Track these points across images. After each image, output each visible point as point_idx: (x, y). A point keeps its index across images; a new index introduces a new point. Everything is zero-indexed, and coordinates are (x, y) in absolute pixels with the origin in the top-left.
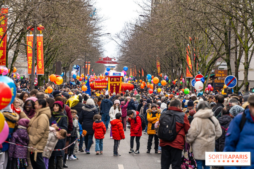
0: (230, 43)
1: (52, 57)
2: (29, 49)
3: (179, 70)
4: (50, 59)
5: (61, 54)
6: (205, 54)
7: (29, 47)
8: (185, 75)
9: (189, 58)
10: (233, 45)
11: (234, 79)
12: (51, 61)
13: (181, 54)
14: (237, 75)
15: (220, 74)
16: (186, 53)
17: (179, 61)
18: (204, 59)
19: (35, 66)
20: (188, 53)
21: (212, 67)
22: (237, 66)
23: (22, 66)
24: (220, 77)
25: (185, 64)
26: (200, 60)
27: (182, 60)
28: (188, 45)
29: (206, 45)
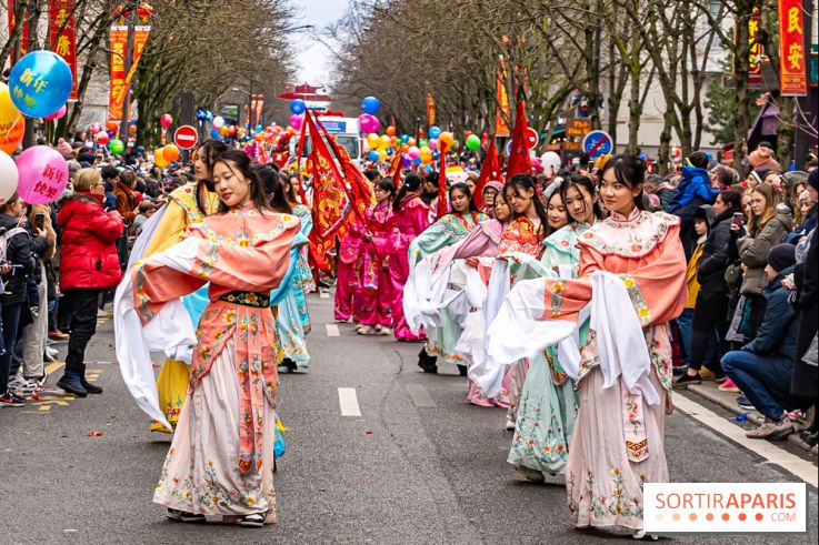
0: (598, 53)
1: (173, 82)
2: (115, 62)
3: (480, 117)
4: (166, 84)
5: (194, 74)
6: (542, 80)
7: (115, 56)
8: (492, 130)
9: (503, 90)
10: (605, 60)
11: (605, 140)
12: (170, 91)
13: (485, 79)
14: (613, 132)
15: (578, 128)
16: (497, 76)
17: (479, 95)
18: (537, 93)
19: (131, 102)
20: (501, 77)
21: (558, 111)
22: (614, 111)
23: (95, 103)
24: (577, 135)
25: (494, 105)
26: (529, 94)
27: (487, 93)
28: (501, 57)
29: (543, 59)
